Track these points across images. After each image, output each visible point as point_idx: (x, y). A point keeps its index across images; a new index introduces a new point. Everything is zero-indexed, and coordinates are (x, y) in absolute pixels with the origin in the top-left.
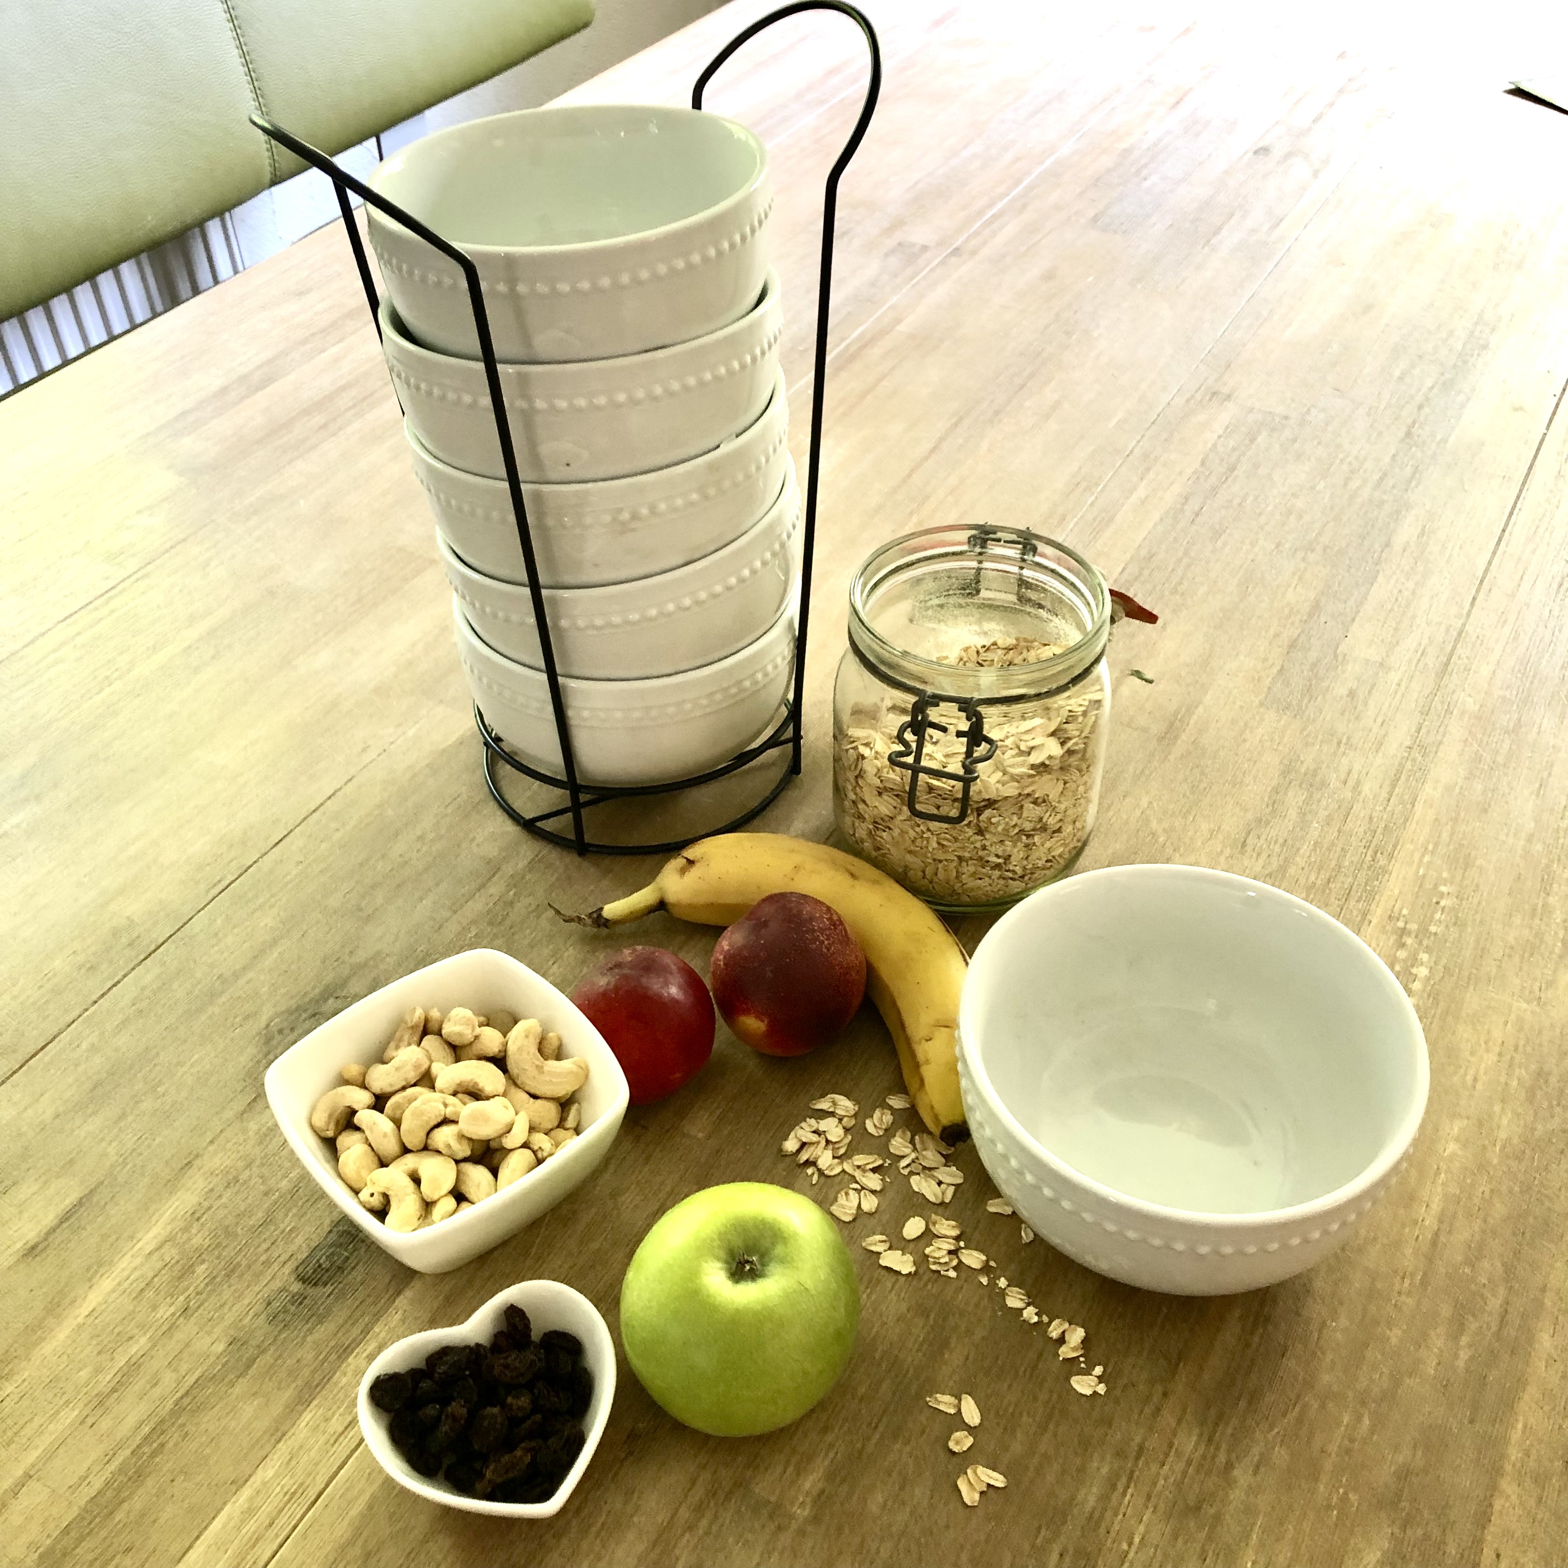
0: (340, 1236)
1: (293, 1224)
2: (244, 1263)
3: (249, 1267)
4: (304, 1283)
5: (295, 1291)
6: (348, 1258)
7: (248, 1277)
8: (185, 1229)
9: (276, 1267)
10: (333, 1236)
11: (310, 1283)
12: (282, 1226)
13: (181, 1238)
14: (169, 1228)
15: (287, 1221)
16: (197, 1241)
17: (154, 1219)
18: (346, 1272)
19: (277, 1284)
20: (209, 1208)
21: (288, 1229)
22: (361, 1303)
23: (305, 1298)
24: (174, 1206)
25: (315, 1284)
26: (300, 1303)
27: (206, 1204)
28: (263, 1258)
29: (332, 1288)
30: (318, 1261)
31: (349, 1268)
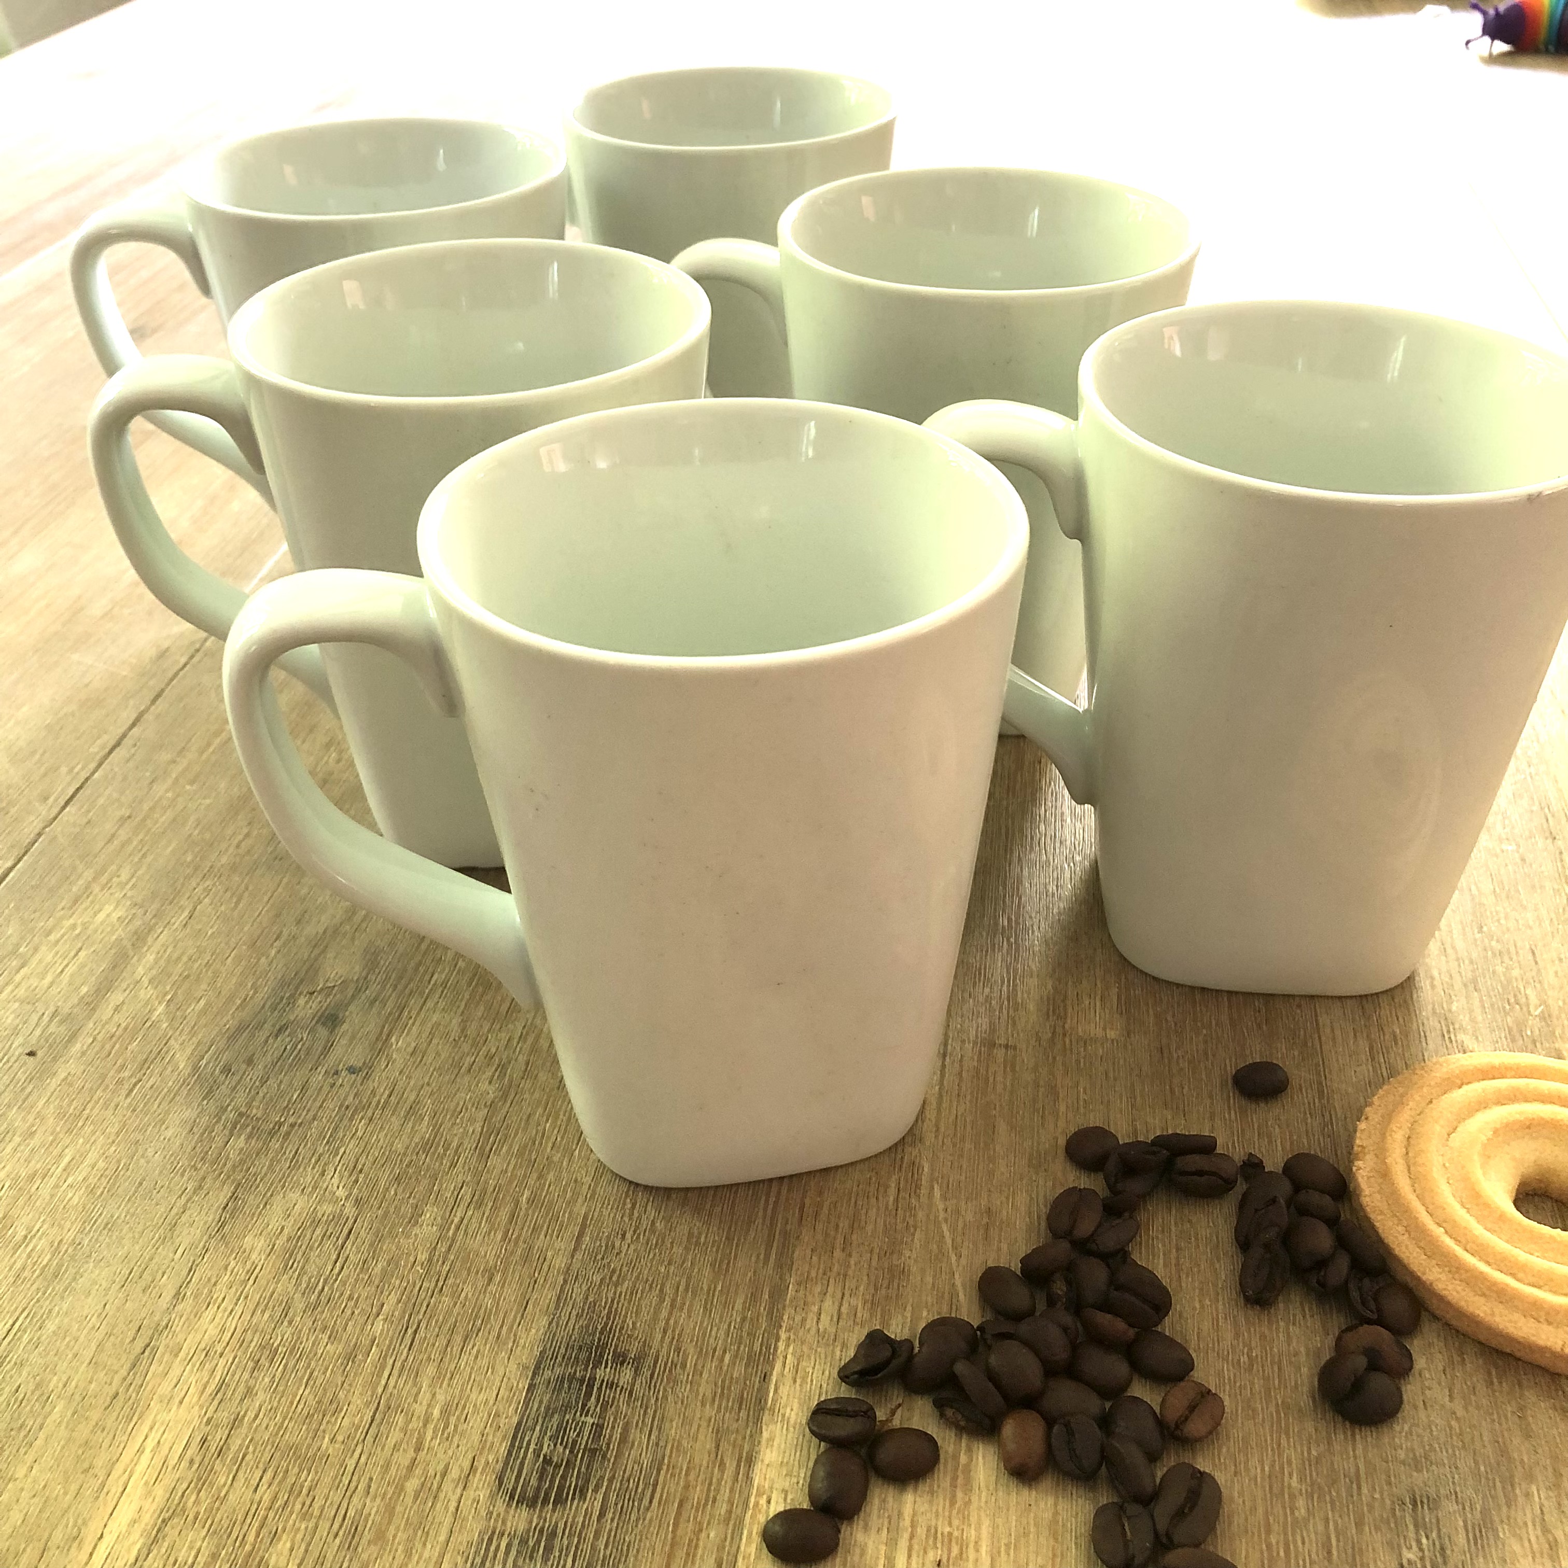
0: (558, 1389)
1: (441, 1397)
2: (373, 1507)
3: (390, 1512)
4: (532, 1504)
5: (522, 1527)
6: (598, 1429)
7: (398, 1534)
8: (202, 1481)
9: (450, 1492)
10: (543, 1397)
11: (546, 1501)
12: (419, 1409)
13: (197, 1502)
14: (160, 1492)
15: (425, 1397)
16: (239, 1496)
17: (114, 1486)
18: (612, 1455)
19: (473, 1529)
20: (236, 1422)
21: (436, 1412)
22: (681, 1505)
23: (553, 1534)
24: (150, 1444)
25: (560, 1500)
26: (549, 1549)
27: (225, 1416)
28: (412, 1485)
29: (600, 1497)
30: (537, 1453)
31: (614, 1446)
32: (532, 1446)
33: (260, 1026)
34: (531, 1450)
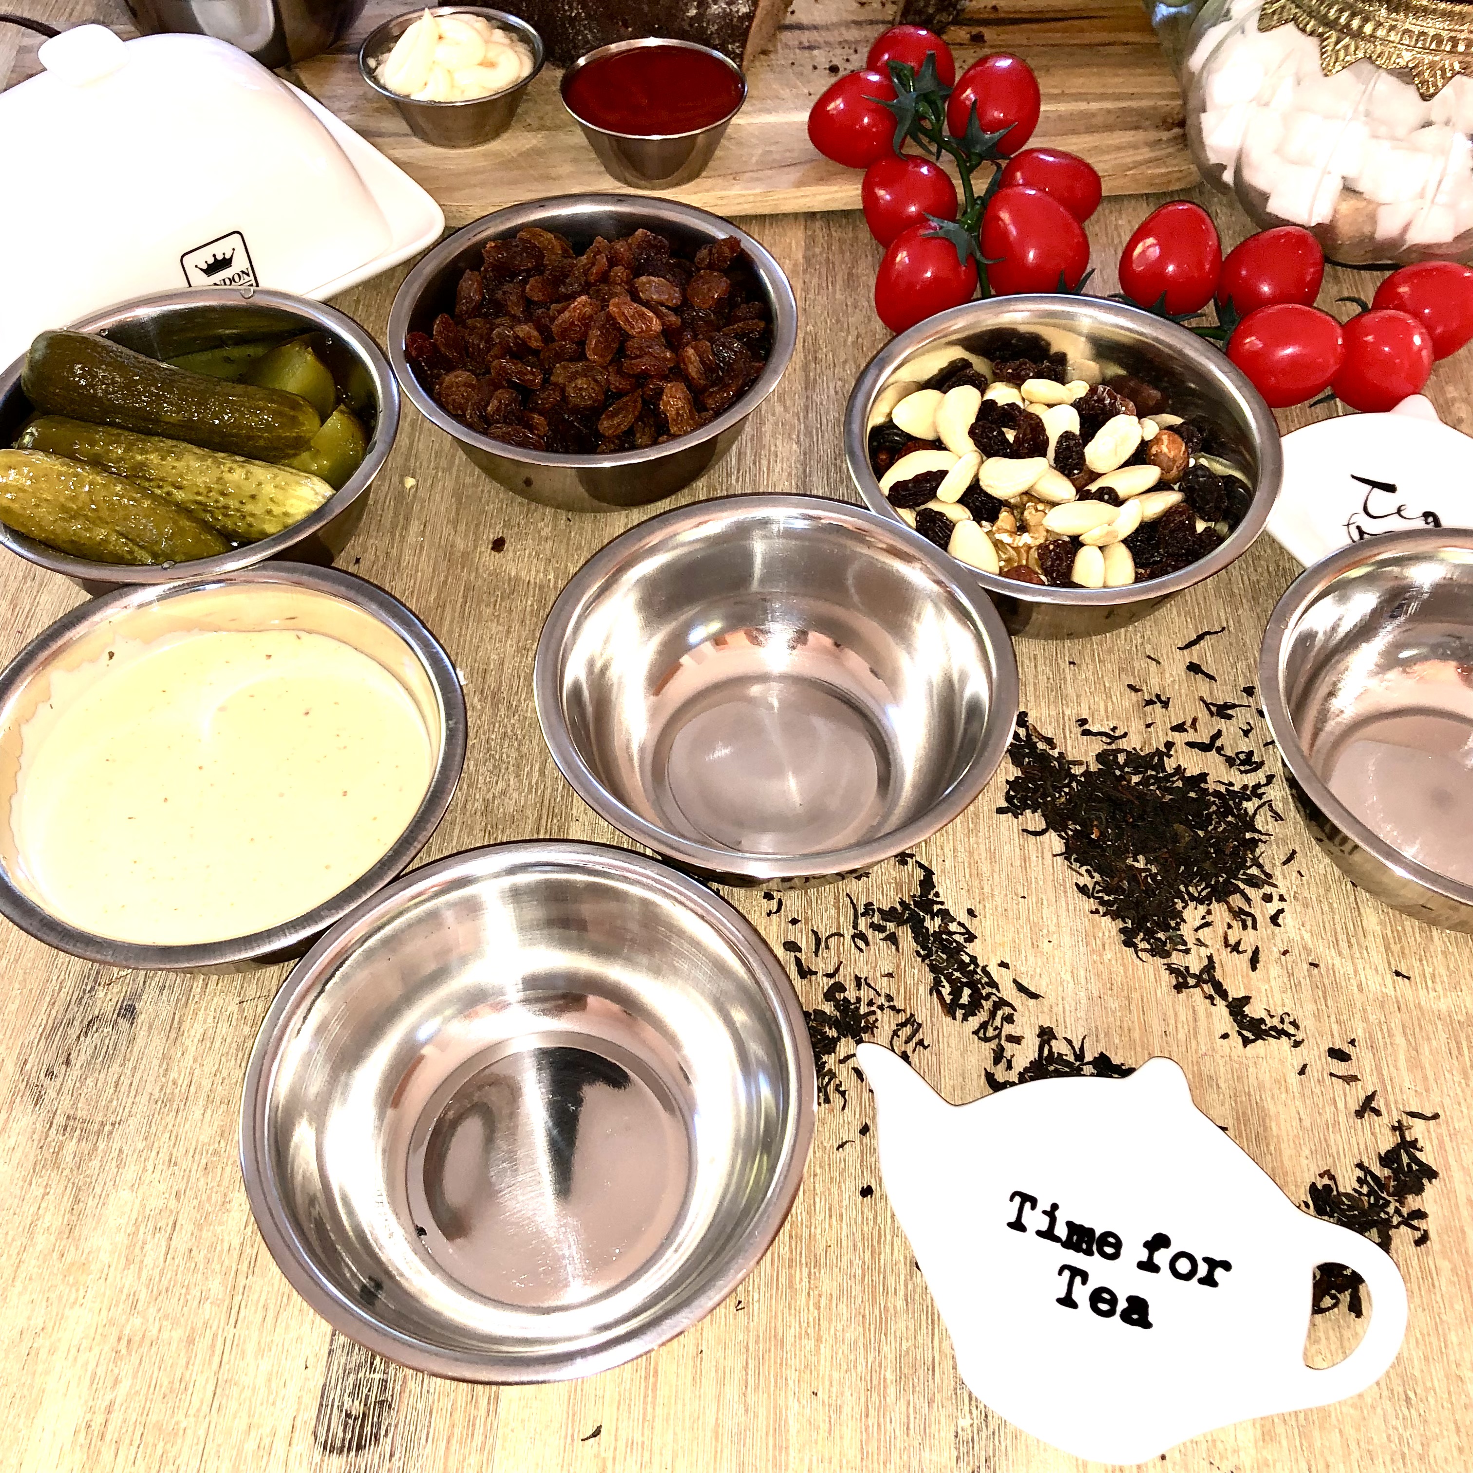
32: (336, 1404)
33: (70, 1023)
34: (335, 1407)
